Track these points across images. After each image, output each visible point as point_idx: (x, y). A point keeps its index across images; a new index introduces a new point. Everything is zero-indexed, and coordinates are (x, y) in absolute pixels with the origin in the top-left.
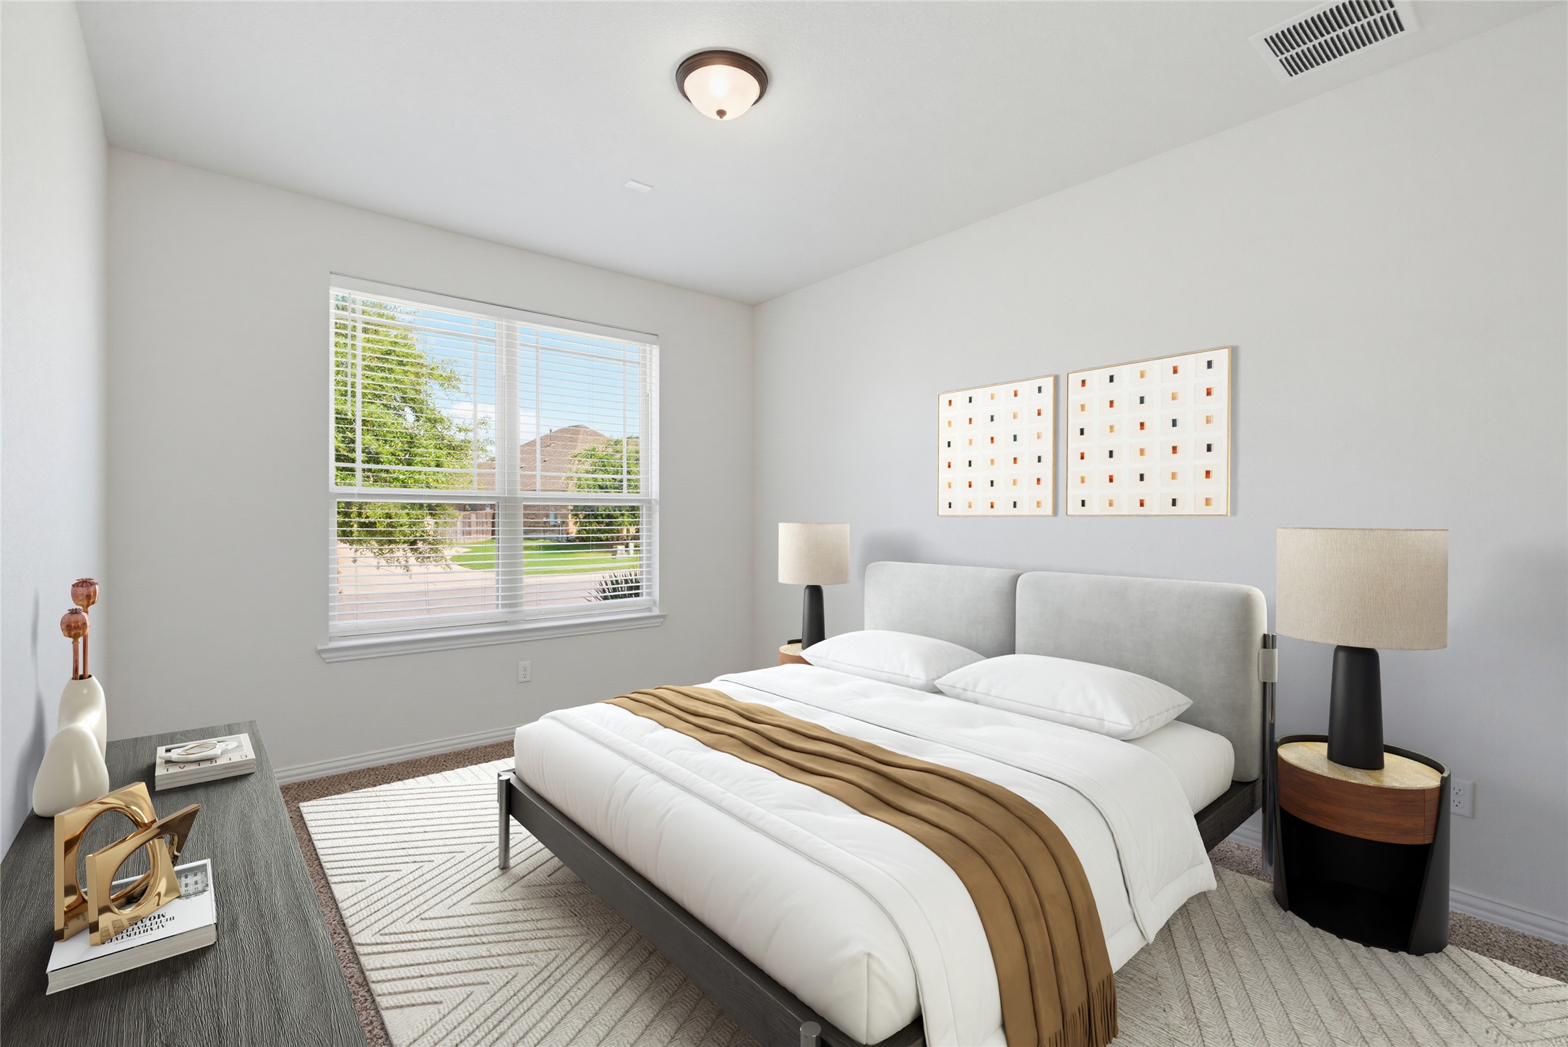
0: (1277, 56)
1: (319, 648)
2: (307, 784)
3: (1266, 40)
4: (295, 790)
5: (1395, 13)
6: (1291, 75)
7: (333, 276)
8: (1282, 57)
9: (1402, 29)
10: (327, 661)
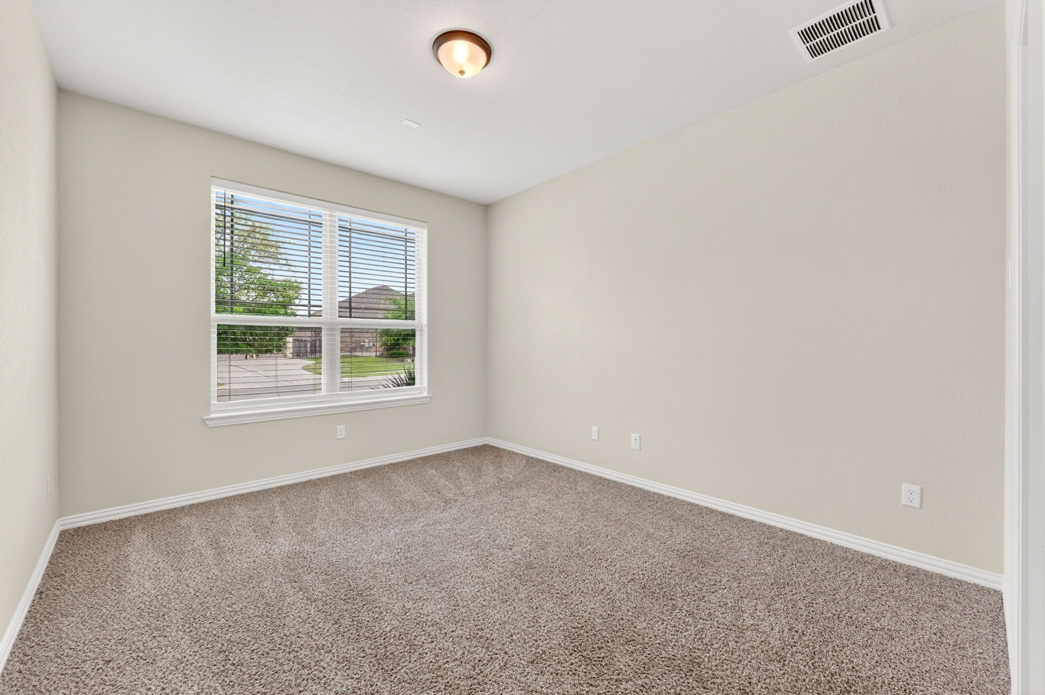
0: (805, 44)
1: (204, 418)
2: (195, 506)
3: (798, 33)
4: (187, 510)
5: (875, 17)
6: (813, 57)
7: (213, 178)
8: (808, 45)
9: (879, 28)
10: (210, 426)
